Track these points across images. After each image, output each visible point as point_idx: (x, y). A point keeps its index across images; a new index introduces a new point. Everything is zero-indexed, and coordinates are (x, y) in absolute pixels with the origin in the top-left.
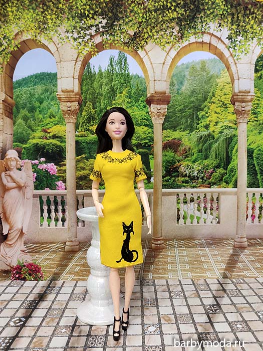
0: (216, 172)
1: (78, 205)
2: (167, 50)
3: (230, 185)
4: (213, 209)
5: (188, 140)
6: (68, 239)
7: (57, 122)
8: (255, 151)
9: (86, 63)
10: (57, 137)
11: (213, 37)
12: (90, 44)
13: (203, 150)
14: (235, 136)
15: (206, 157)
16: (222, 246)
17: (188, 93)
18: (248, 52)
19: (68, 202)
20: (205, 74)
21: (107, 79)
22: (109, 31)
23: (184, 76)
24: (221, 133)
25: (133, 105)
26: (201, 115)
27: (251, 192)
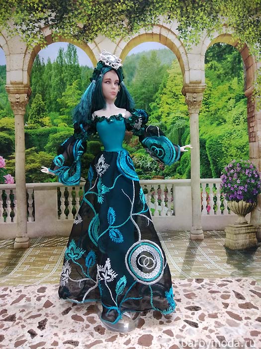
1: (27, 198)
2: (117, 42)
3: (183, 176)
4: (167, 201)
6: (17, 235)
7: (5, 114)
8: (207, 141)
9: (35, 55)
10: (6, 129)
11: (163, 28)
12: (39, 36)
14: (187, 126)
16: (179, 239)
17: (139, 84)
18: (198, 42)
19: (17, 196)
20: (155, 65)
21: (56, 71)
22: (58, 24)
23: (135, 67)
24: (173, 123)
26: (152, 105)
27: (204, 182)
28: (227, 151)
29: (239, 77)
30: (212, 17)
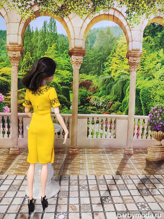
0: (114, 104)
1: (19, 123)
2: (84, 19)
3: (123, 113)
4: (111, 129)
5: (97, 81)
6: (11, 146)
7: (5, 65)
8: (141, 90)
9: (27, 24)
10: (5, 75)
11: (116, 11)
12: (31, 11)
13: (107, 88)
14: (128, 80)
15: (108, 94)
16: (117, 153)
17: (98, 49)
18: (139, 23)
19: (12, 120)
20: (109, 36)
21: (41, 36)
22: (44, 3)
23: (95, 37)
24: (119, 77)
25: (59, 56)
26: (106, 64)
27: (137, 118)
28: (153, 98)
30: (150, 5)
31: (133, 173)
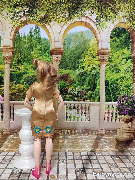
0: (88, 93)
2: (62, 25)
3: (96, 100)
4: (86, 113)
5: (73, 75)
6: (4, 128)
8: (110, 82)
9: (17, 31)
11: (87, 18)
12: (20, 21)
13: (81, 80)
14: (99, 73)
15: (83, 85)
16: (91, 134)
17: (73, 49)
18: (107, 27)
19: (5, 107)
20: (82, 39)
21: (28, 40)
22: (30, 14)
23: (71, 40)
24: (91, 71)
25: (43, 55)
26: (80, 61)
27: (107, 104)
28: (120, 87)
29: (128, 47)
30: (115, 13)
31: (105, 150)
